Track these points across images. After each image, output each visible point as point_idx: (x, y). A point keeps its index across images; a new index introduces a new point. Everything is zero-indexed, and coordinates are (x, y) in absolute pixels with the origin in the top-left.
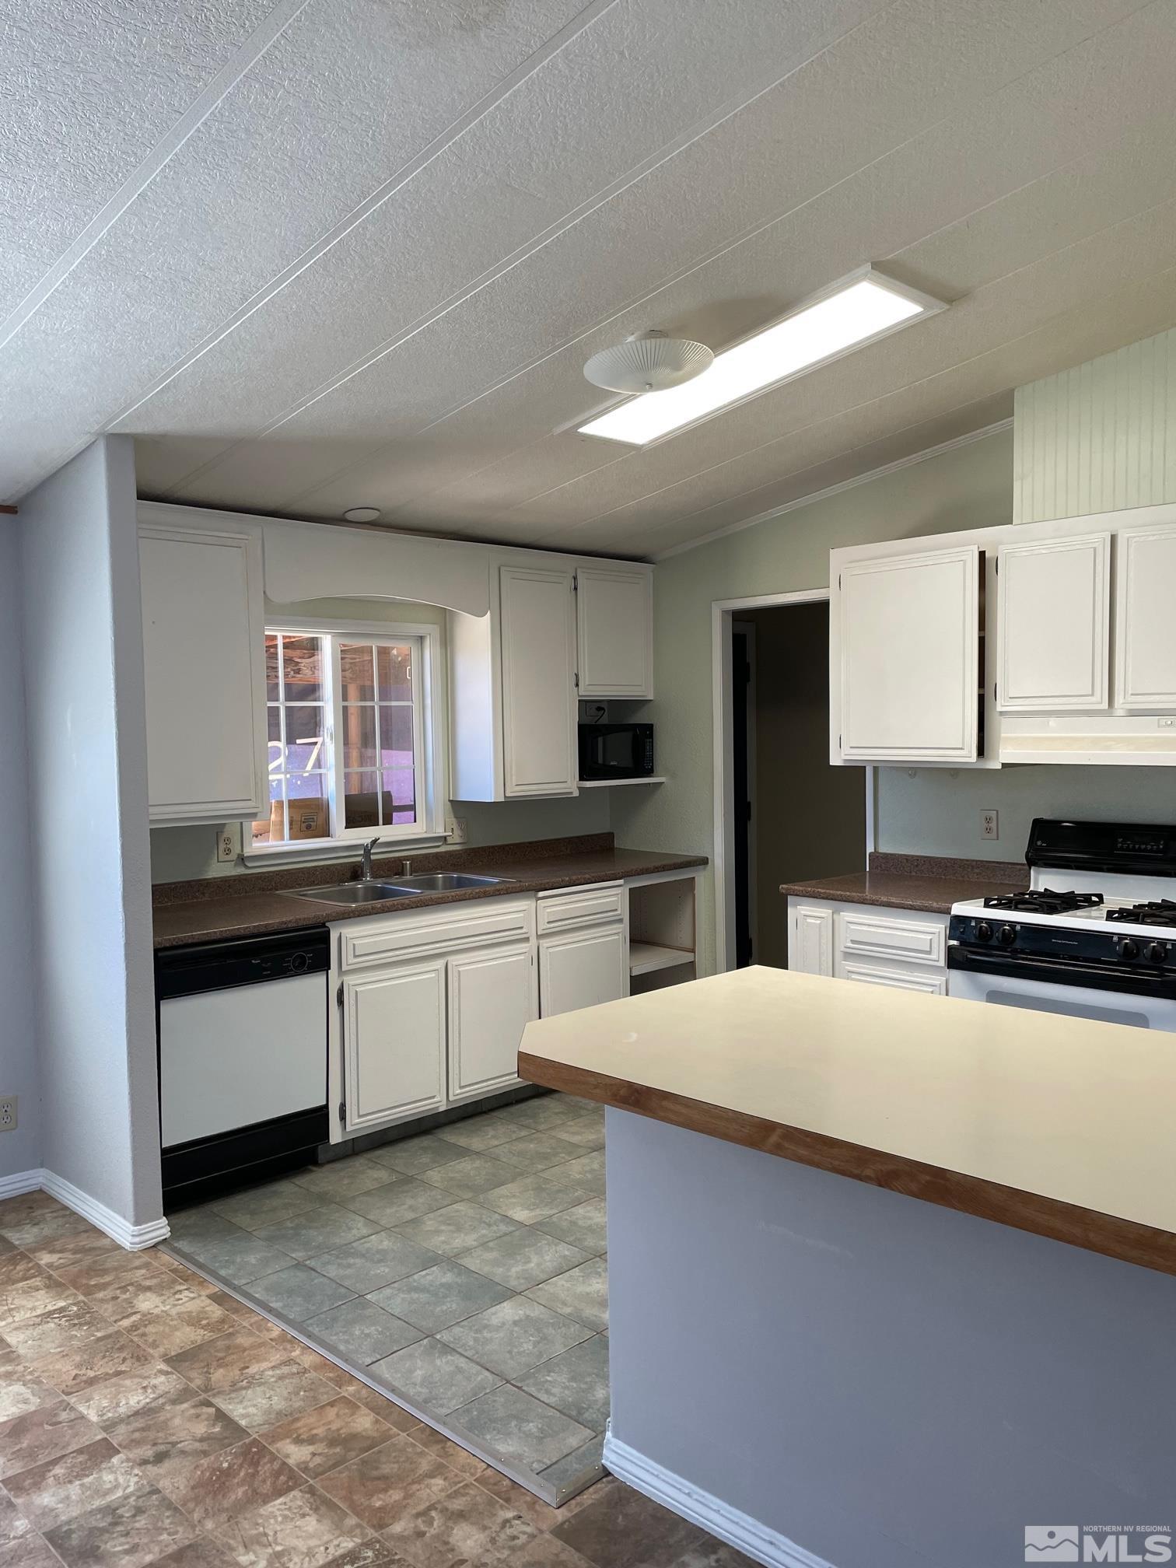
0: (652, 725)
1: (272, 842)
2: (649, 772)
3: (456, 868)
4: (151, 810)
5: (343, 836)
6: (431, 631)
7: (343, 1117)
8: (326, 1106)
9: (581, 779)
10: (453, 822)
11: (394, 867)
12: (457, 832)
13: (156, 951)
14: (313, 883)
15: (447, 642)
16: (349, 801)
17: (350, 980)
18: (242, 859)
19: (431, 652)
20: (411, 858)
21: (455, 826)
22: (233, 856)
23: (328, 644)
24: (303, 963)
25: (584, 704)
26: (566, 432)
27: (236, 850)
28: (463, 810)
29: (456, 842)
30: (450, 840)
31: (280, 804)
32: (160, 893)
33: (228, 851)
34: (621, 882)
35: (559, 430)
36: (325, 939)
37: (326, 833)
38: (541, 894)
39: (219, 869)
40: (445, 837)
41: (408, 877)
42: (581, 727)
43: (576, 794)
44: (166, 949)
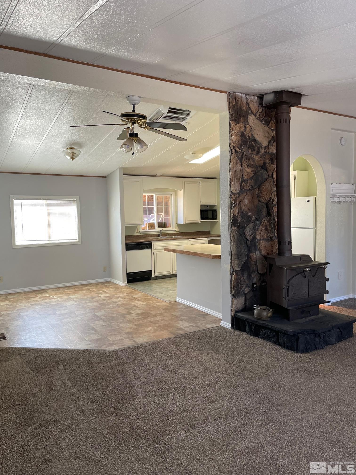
0: (216, 210)
1: (145, 230)
2: (216, 219)
3: (177, 235)
4: (125, 223)
5: (157, 229)
6: (173, 193)
7: (154, 273)
8: (152, 270)
9: (201, 220)
10: (177, 227)
11: (166, 235)
12: (178, 229)
13: (126, 243)
14: (152, 237)
15: (176, 195)
16: (158, 223)
17: (155, 251)
18: (140, 232)
19: (173, 197)
20: (169, 234)
21: (178, 228)
22: (138, 232)
23: (155, 196)
24: (148, 247)
25: (202, 206)
26: (187, 163)
27: (139, 231)
28: (179, 225)
29: (178, 231)
30: (176, 231)
31: (147, 223)
32: (127, 237)
33: (138, 231)
34: (206, 238)
35: (186, 163)
36: (151, 244)
37: (155, 229)
38: (190, 239)
39: (136, 234)
40: (176, 230)
41: (168, 237)
42: (201, 210)
43: (200, 223)
44: (127, 243)
